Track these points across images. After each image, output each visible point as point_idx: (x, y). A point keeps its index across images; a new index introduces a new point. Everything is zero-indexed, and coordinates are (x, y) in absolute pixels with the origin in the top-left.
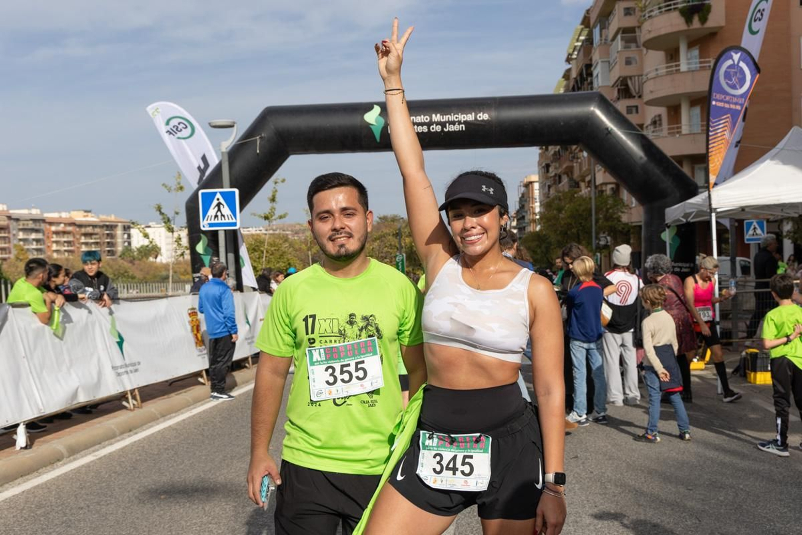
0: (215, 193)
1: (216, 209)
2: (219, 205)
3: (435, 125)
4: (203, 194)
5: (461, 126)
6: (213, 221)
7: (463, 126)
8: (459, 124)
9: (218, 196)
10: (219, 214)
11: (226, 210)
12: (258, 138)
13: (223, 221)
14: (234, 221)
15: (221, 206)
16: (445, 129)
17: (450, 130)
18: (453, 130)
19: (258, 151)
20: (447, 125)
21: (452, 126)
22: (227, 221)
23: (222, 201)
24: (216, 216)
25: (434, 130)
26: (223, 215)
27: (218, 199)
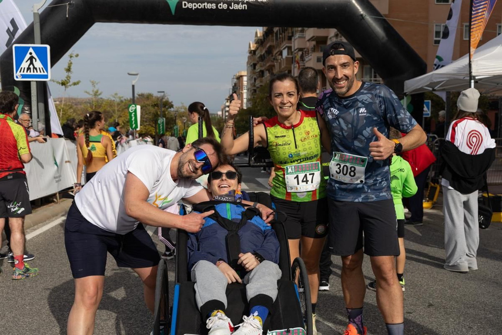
0: (29, 48)
1: (29, 62)
2: (31, 58)
3: (222, 3)
4: (16, 48)
5: (244, 5)
6: (25, 73)
7: (246, 6)
8: (242, 4)
9: (31, 50)
10: (31, 66)
11: (38, 64)
12: (67, 3)
13: (35, 73)
14: (46, 73)
15: (34, 60)
16: (230, 7)
17: (235, 8)
18: (237, 8)
19: (67, 16)
20: (233, 4)
21: (237, 5)
22: (39, 73)
23: (34, 55)
24: (29, 69)
25: (222, 8)
26: (34, 68)
27: (31, 53)
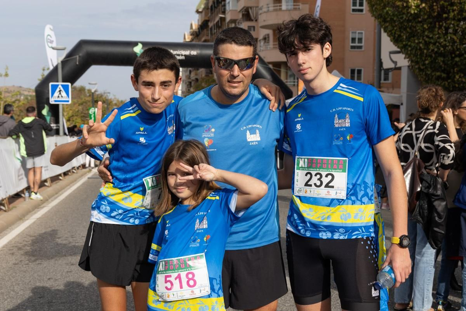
0: (58, 85)
1: (59, 93)
2: (60, 91)
4: (52, 85)
6: (57, 99)
7: (184, 57)
8: (182, 56)
9: (60, 86)
10: (60, 96)
11: (64, 94)
12: (78, 56)
13: (62, 99)
14: (67, 99)
15: (61, 92)
19: (77, 63)
21: (178, 56)
22: (64, 99)
23: (62, 89)
24: (58, 97)
26: (62, 96)
27: (60, 88)
